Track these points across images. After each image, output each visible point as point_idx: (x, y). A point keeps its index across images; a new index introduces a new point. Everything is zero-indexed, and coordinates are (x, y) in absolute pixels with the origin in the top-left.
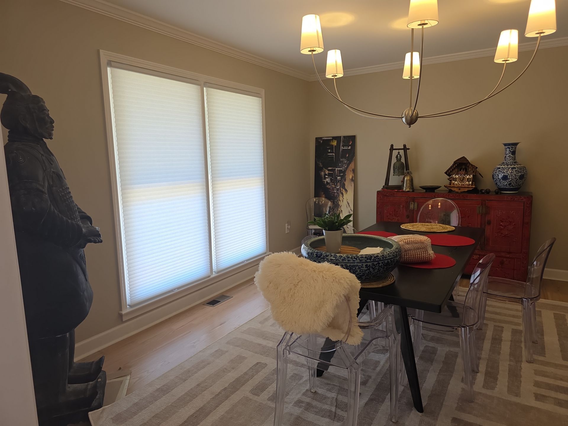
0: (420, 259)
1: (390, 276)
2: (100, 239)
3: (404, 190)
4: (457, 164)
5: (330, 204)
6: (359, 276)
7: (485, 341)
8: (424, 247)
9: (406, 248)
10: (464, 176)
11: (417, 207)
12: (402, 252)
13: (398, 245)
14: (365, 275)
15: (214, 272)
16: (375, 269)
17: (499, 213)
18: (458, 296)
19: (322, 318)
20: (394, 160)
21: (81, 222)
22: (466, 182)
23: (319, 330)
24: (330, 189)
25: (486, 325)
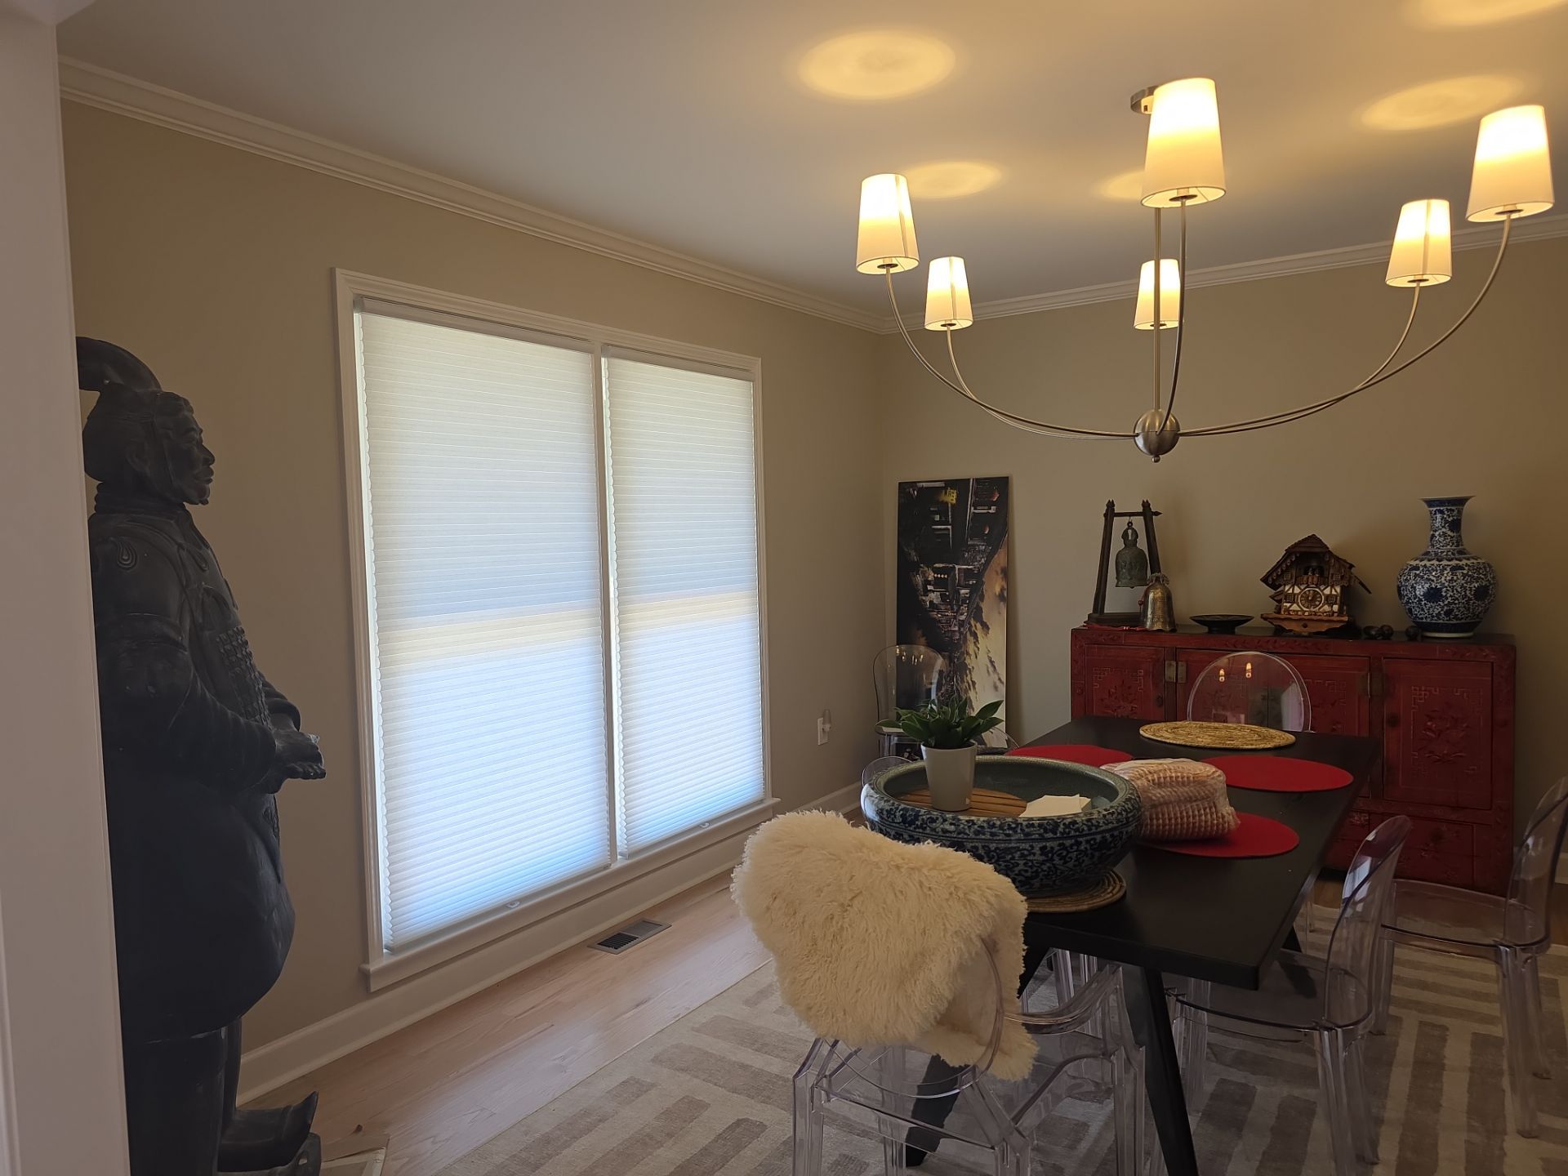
0: (1196, 830)
1: (1111, 879)
2: (319, 767)
3: (1147, 627)
4: (1296, 557)
5: (940, 662)
6: (1023, 879)
7: (1394, 1069)
8: (1208, 797)
9: (1154, 798)
10: (1317, 590)
11: (1185, 674)
12: (1143, 810)
13: (1131, 791)
14: (1041, 875)
15: (621, 854)
16: (1068, 859)
17: (1420, 695)
18: (1311, 932)
19: (920, 999)
20: (1117, 545)
21: (271, 721)
22: (1322, 607)
23: (912, 1035)
24: (940, 621)
25: (1398, 1020)
